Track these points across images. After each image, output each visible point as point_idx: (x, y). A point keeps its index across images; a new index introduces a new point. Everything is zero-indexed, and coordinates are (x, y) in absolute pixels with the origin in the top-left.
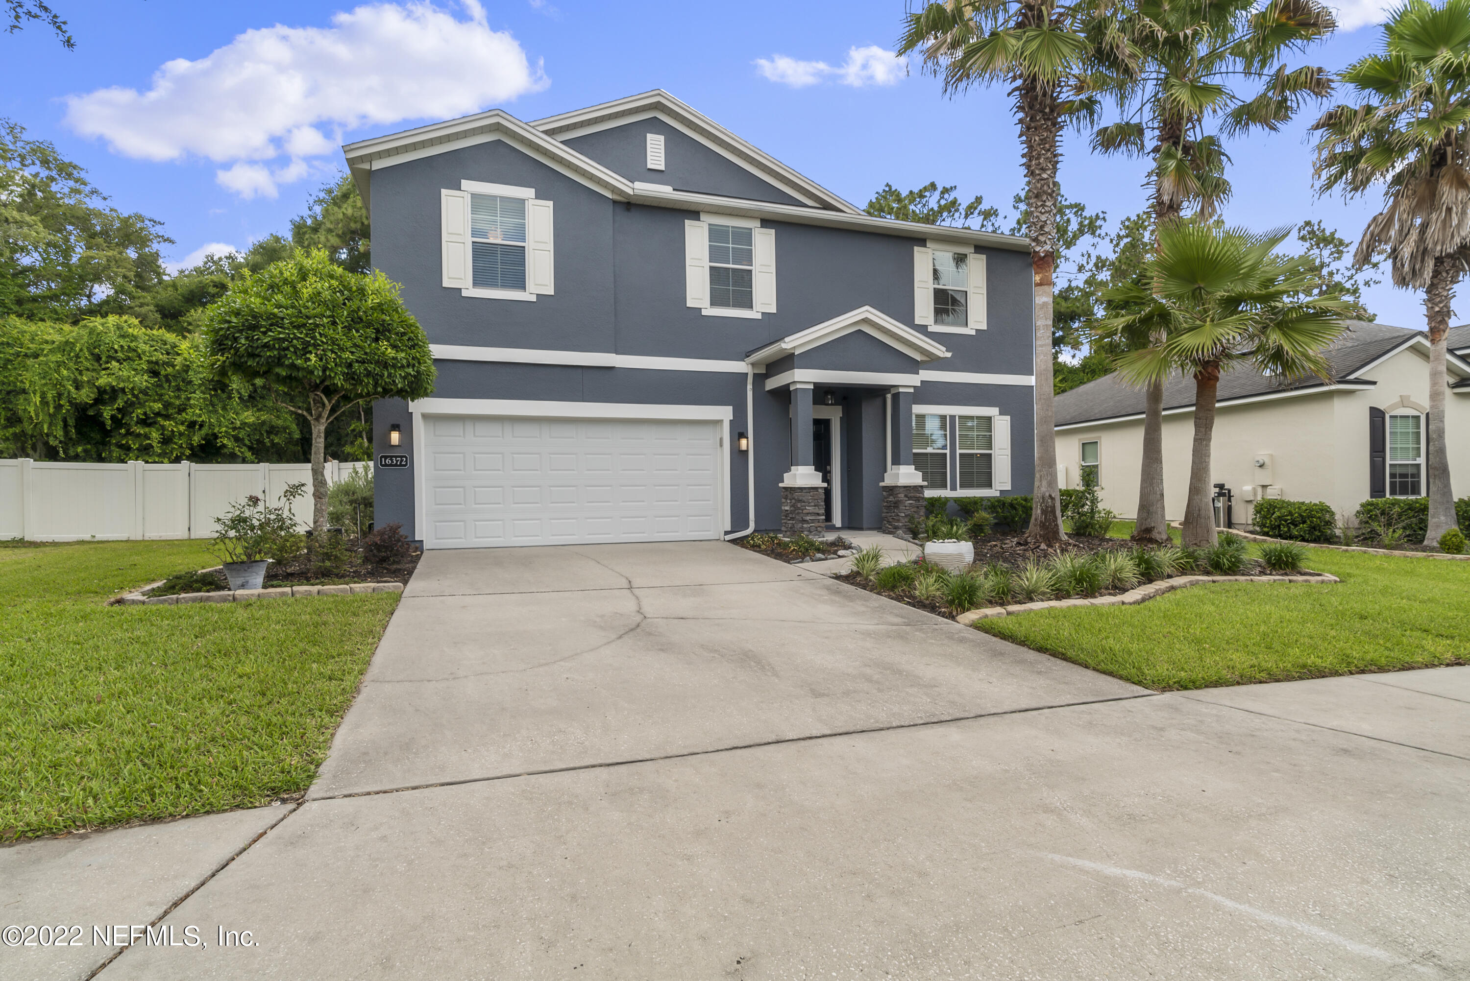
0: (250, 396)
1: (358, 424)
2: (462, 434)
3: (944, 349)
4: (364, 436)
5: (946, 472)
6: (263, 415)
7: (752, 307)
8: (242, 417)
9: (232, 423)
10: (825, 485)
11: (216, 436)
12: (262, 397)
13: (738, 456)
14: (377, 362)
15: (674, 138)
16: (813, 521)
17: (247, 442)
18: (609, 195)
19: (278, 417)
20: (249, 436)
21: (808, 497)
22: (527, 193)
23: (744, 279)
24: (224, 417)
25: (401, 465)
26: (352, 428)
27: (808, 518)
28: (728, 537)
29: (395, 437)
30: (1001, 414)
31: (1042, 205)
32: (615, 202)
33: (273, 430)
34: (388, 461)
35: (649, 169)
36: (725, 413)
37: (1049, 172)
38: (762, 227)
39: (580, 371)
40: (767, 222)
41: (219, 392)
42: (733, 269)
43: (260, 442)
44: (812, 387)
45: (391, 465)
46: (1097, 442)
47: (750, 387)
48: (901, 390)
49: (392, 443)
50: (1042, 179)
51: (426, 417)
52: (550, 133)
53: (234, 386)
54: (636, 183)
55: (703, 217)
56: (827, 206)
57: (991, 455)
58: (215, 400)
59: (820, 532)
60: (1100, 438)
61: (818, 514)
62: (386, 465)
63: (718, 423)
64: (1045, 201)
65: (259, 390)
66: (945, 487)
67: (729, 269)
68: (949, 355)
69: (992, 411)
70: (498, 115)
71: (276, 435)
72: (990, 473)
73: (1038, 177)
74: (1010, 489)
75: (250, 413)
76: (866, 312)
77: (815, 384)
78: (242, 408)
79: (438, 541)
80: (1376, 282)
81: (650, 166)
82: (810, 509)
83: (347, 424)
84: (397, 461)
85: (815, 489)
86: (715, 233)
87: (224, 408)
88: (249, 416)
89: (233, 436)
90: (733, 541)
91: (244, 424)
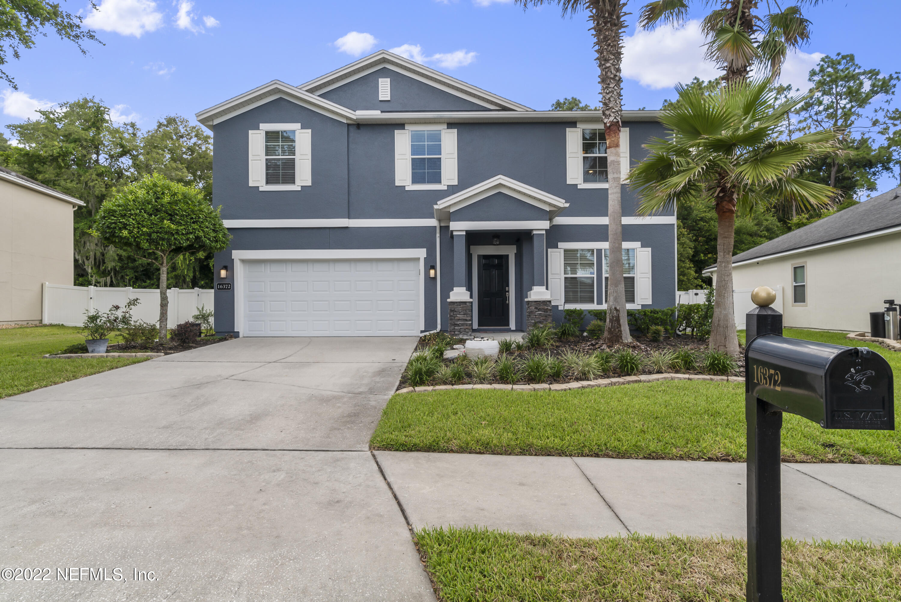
2: (263, 270)
3: (564, 201)
5: (593, 291)
7: (441, 182)
13: (429, 281)
14: (166, 233)
15: (396, 78)
16: (463, 325)
18: (345, 121)
21: (459, 308)
22: (296, 126)
23: (436, 164)
25: (228, 289)
28: (422, 335)
29: (223, 273)
30: (642, 246)
31: (606, 87)
32: (348, 125)
34: (221, 287)
35: (380, 101)
36: (421, 253)
37: (611, 62)
38: (448, 128)
39: (328, 230)
40: (451, 125)
42: (428, 158)
44: (464, 233)
45: (223, 289)
46: (803, 266)
47: (438, 235)
48: (535, 232)
49: (222, 276)
50: (605, 68)
51: (243, 261)
52: (311, 91)
54: (357, 111)
55: (407, 127)
56: (505, 109)
57: (633, 277)
59: (468, 332)
60: (806, 262)
61: (466, 320)
62: (220, 289)
63: (417, 260)
64: (609, 84)
66: (592, 301)
67: (425, 159)
68: (567, 205)
69: (633, 245)
70: (276, 83)
72: (633, 292)
73: (604, 67)
74: (651, 303)
76: (501, 179)
77: (466, 231)
79: (251, 332)
81: (380, 99)
82: (460, 316)
84: (226, 287)
85: (466, 302)
86: (415, 137)
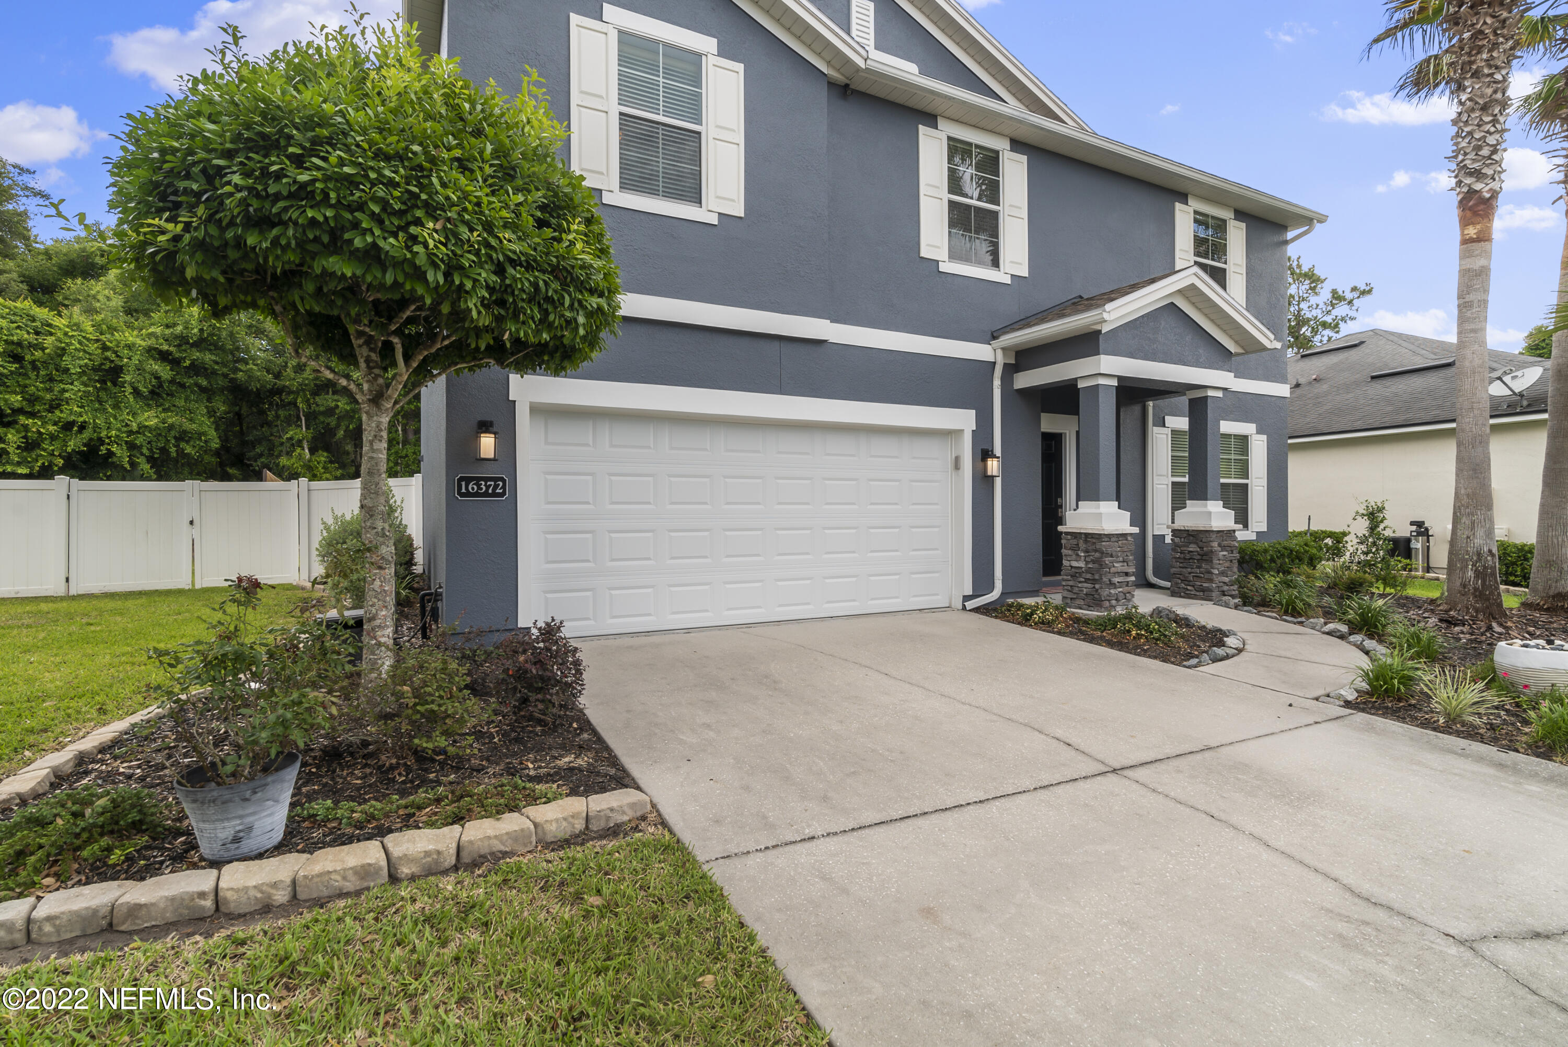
0: (152, 392)
1: (298, 430)
2: (591, 443)
3: (1272, 337)
4: (306, 446)
6: (171, 417)
7: (998, 267)
8: (140, 419)
9: (127, 425)
10: (1136, 530)
11: (101, 441)
12: (171, 394)
13: (983, 481)
15: (885, 9)
17: (145, 451)
18: (824, 68)
19: (191, 420)
20: (149, 443)
21: (1114, 547)
22: (706, 44)
23: (990, 223)
24: (115, 418)
25: (494, 494)
26: (288, 436)
27: (1116, 580)
28: (970, 605)
29: (486, 444)
30: (1258, 432)
32: (829, 81)
33: (184, 436)
34: (472, 487)
36: (964, 419)
38: (1012, 150)
39: (776, 344)
40: (1017, 142)
41: (109, 384)
42: (975, 206)
43: (164, 450)
44: (1114, 383)
45: (477, 494)
47: (997, 383)
48: (1210, 393)
49: (483, 455)
51: (537, 410)
53: (128, 378)
54: (870, 51)
55: (941, 123)
57: (1247, 485)
58: (102, 394)
59: (1129, 600)
61: (1127, 574)
62: (468, 494)
63: (950, 435)
65: (165, 385)
67: (971, 206)
68: (1277, 344)
69: (1247, 428)
71: (187, 442)
72: (1247, 508)
74: (1266, 530)
75: (152, 413)
76: (1196, 276)
77: (1120, 378)
78: (141, 407)
80: (1352, 319)
82: (1118, 566)
83: (283, 430)
84: (488, 487)
85: (1124, 536)
86: (955, 151)
87: (116, 406)
88: (150, 418)
89: (126, 442)
90: (977, 610)
91: (142, 429)
